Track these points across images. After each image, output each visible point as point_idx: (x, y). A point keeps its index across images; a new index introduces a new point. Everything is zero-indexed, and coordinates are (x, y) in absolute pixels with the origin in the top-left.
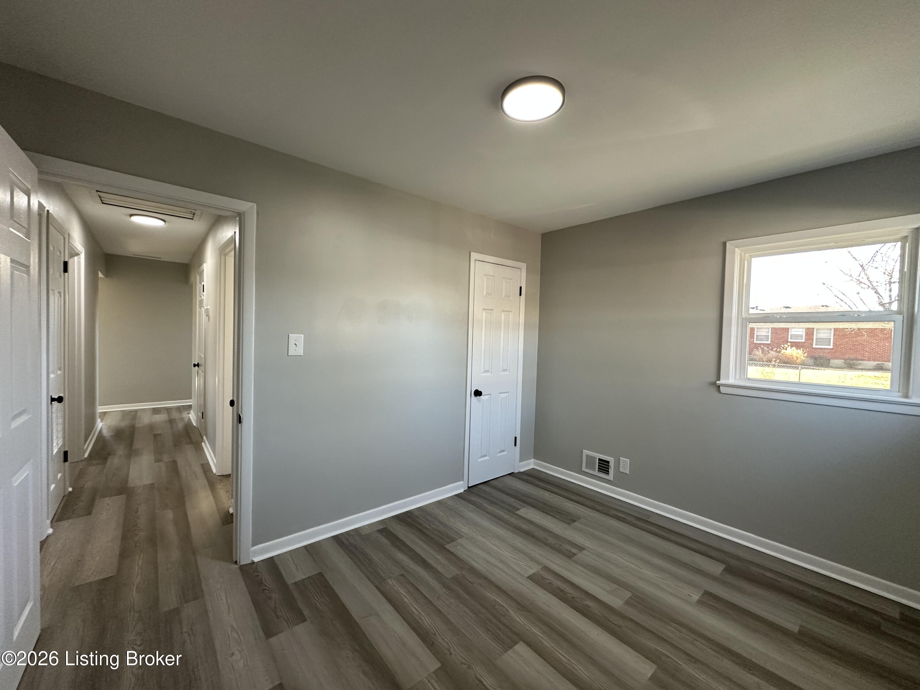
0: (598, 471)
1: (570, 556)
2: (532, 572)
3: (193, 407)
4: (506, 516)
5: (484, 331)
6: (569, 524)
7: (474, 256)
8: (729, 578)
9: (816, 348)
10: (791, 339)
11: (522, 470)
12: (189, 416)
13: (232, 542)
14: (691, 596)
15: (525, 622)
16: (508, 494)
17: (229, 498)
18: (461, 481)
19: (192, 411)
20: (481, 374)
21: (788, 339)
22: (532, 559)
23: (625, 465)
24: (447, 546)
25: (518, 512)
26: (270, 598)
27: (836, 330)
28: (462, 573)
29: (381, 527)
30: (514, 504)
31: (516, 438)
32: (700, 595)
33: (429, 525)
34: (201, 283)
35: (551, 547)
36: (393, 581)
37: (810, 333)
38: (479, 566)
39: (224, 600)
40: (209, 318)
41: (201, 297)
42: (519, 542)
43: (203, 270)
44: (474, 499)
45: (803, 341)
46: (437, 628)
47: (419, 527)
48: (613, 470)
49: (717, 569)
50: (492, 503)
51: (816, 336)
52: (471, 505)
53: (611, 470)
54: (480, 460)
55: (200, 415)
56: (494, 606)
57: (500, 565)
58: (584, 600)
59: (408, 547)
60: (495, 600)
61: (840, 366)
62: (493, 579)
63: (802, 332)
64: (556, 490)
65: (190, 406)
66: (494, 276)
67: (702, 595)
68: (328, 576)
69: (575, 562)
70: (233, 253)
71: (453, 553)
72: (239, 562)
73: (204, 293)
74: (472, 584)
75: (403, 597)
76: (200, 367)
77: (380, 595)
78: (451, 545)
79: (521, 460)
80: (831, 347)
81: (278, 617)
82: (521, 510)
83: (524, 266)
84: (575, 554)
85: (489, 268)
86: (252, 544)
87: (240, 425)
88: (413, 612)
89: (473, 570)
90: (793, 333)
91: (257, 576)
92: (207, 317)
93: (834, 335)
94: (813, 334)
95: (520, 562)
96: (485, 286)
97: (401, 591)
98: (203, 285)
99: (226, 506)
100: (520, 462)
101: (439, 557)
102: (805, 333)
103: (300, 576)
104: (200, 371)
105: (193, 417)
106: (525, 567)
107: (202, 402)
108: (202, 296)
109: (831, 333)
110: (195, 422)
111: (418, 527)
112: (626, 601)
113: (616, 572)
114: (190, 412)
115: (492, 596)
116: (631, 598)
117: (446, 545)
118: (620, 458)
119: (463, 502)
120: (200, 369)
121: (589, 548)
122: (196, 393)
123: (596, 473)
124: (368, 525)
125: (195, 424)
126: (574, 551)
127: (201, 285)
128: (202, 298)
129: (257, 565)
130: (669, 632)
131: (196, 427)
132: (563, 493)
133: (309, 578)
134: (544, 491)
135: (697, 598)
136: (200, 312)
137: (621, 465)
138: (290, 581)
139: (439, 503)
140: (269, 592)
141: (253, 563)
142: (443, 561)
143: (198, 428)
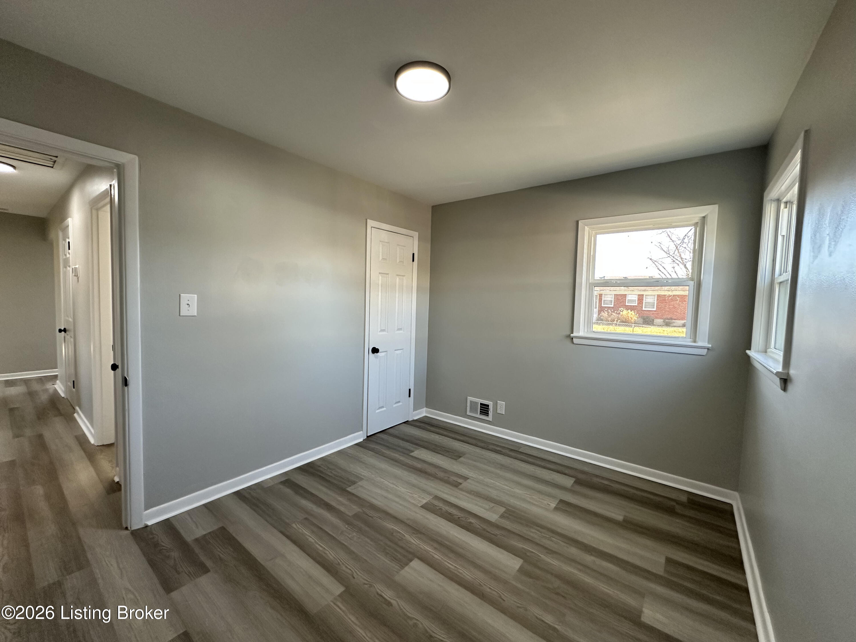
0: (480, 413)
1: (456, 485)
2: (424, 501)
3: (59, 378)
4: (402, 458)
5: (380, 294)
6: (456, 460)
7: (371, 223)
8: (578, 488)
9: (644, 310)
10: (628, 303)
11: (415, 418)
12: (55, 387)
13: (120, 511)
14: (549, 505)
15: (419, 543)
16: (403, 439)
17: (113, 467)
18: (361, 431)
19: (58, 381)
20: (378, 333)
21: (625, 304)
22: (424, 491)
23: (502, 407)
24: (349, 489)
25: (412, 454)
26: (168, 557)
27: (659, 296)
28: (363, 510)
29: (283, 479)
30: (409, 448)
31: (410, 390)
32: (556, 503)
33: (331, 472)
34: (65, 240)
35: (441, 480)
36: (297, 525)
37: (641, 298)
38: (379, 502)
39: (115, 565)
40: (78, 278)
41: (65, 255)
42: (413, 478)
43: (68, 225)
44: (372, 446)
45: (636, 304)
46: (340, 559)
47: (322, 475)
48: (492, 412)
49: (569, 482)
50: (388, 448)
51: (645, 301)
52: (370, 452)
53: (490, 412)
54: (377, 411)
55: (71, 384)
56: (393, 533)
57: (397, 500)
58: (468, 518)
59: (312, 494)
60: (392, 529)
61: (660, 324)
62: (391, 512)
63: (636, 298)
64: (445, 433)
65: (56, 377)
66: (388, 243)
67: (558, 503)
68: (231, 529)
69: (461, 490)
70: (108, 207)
71: (353, 494)
72: (130, 528)
73: (70, 251)
74: (372, 518)
75: (307, 537)
76: (67, 333)
77: (284, 538)
78: (352, 487)
79: (415, 409)
80: (655, 309)
81: (179, 573)
82: (415, 452)
83: (416, 234)
84: (461, 484)
85: (384, 235)
86: (145, 508)
87: (126, 388)
88: (318, 549)
89: (373, 507)
90: (629, 298)
91: (153, 538)
92: (77, 277)
93: (657, 300)
94: (643, 300)
95: (414, 495)
96: (381, 251)
97: (306, 532)
98: (69, 242)
99: (111, 475)
100: (414, 411)
101: (340, 499)
102: (638, 298)
103: (200, 533)
104: (68, 337)
105: (60, 388)
106: (418, 498)
107: (73, 371)
108: (68, 254)
109: (655, 298)
110: (64, 392)
111: (320, 476)
112: (501, 515)
113: (494, 494)
114: (56, 382)
115: (390, 526)
116: (504, 512)
117: (347, 488)
118: (497, 402)
119: (362, 449)
120: (67, 334)
121: (472, 477)
122: (64, 362)
123: (478, 416)
124: (270, 478)
125: (63, 395)
126: (460, 481)
127: (66, 242)
128: (68, 256)
129: (151, 528)
130: (533, 533)
131: (65, 398)
132: (450, 435)
133: (210, 533)
134: (434, 434)
135: (554, 505)
136: (65, 273)
137: (498, 408)
138: (189, 538)
139: (340, 452)
140: (167, 552)
141: (147, 526)
142: (345, 502)
143: (67, 399)
